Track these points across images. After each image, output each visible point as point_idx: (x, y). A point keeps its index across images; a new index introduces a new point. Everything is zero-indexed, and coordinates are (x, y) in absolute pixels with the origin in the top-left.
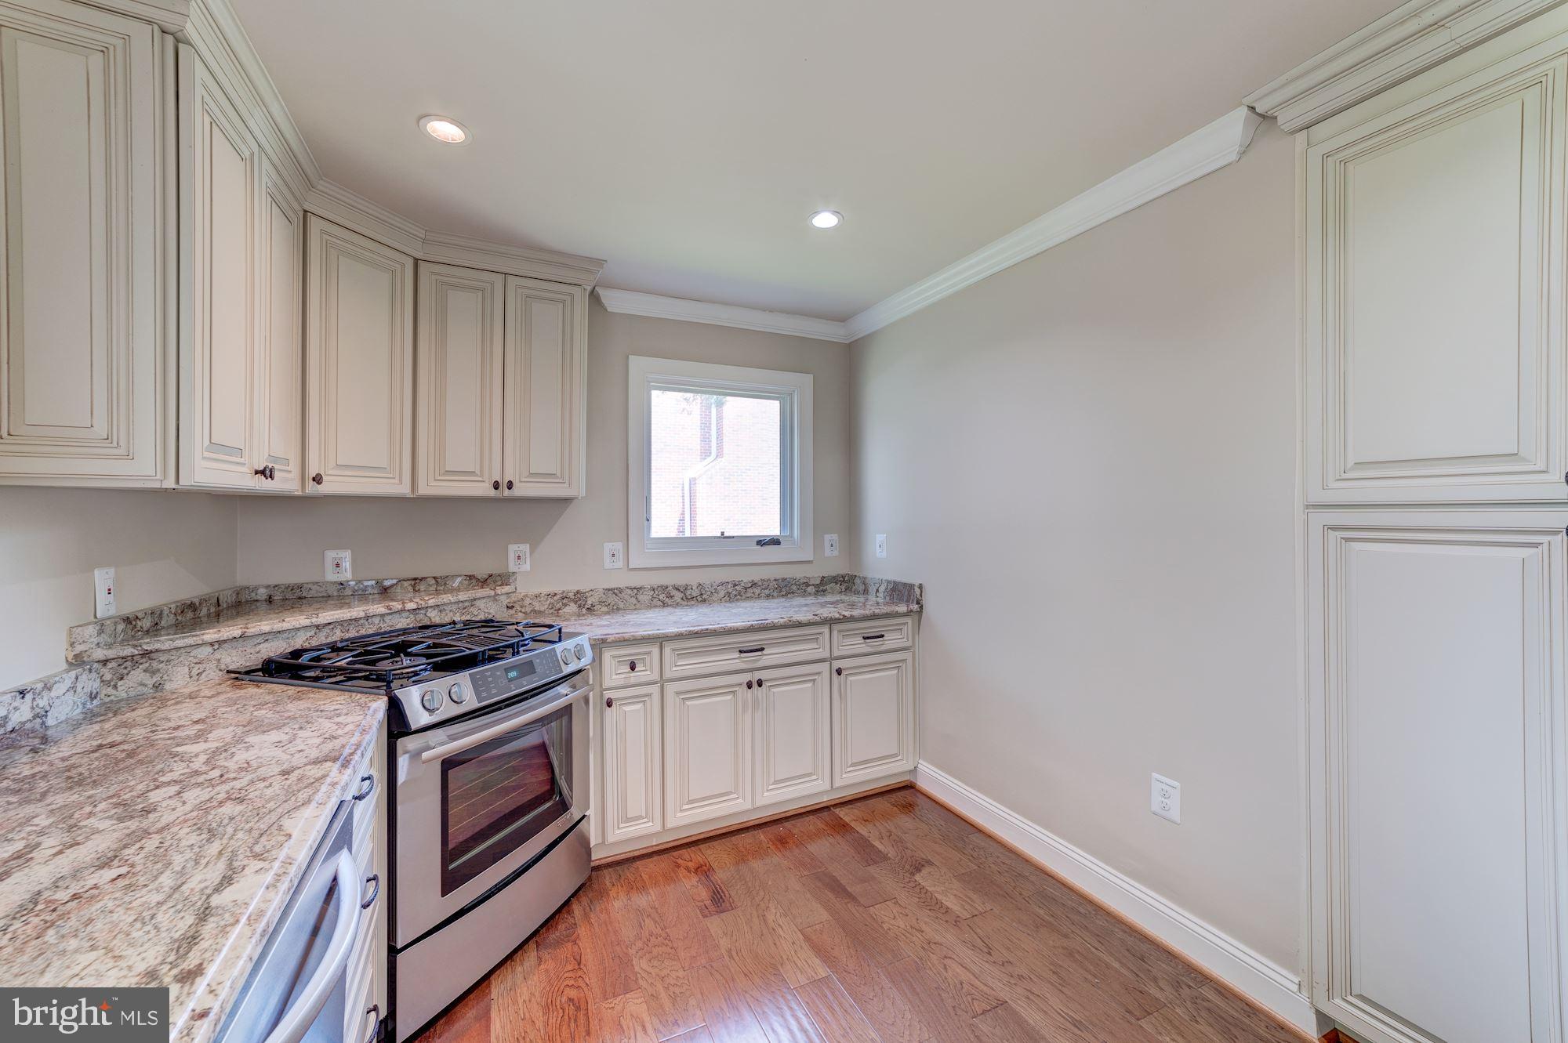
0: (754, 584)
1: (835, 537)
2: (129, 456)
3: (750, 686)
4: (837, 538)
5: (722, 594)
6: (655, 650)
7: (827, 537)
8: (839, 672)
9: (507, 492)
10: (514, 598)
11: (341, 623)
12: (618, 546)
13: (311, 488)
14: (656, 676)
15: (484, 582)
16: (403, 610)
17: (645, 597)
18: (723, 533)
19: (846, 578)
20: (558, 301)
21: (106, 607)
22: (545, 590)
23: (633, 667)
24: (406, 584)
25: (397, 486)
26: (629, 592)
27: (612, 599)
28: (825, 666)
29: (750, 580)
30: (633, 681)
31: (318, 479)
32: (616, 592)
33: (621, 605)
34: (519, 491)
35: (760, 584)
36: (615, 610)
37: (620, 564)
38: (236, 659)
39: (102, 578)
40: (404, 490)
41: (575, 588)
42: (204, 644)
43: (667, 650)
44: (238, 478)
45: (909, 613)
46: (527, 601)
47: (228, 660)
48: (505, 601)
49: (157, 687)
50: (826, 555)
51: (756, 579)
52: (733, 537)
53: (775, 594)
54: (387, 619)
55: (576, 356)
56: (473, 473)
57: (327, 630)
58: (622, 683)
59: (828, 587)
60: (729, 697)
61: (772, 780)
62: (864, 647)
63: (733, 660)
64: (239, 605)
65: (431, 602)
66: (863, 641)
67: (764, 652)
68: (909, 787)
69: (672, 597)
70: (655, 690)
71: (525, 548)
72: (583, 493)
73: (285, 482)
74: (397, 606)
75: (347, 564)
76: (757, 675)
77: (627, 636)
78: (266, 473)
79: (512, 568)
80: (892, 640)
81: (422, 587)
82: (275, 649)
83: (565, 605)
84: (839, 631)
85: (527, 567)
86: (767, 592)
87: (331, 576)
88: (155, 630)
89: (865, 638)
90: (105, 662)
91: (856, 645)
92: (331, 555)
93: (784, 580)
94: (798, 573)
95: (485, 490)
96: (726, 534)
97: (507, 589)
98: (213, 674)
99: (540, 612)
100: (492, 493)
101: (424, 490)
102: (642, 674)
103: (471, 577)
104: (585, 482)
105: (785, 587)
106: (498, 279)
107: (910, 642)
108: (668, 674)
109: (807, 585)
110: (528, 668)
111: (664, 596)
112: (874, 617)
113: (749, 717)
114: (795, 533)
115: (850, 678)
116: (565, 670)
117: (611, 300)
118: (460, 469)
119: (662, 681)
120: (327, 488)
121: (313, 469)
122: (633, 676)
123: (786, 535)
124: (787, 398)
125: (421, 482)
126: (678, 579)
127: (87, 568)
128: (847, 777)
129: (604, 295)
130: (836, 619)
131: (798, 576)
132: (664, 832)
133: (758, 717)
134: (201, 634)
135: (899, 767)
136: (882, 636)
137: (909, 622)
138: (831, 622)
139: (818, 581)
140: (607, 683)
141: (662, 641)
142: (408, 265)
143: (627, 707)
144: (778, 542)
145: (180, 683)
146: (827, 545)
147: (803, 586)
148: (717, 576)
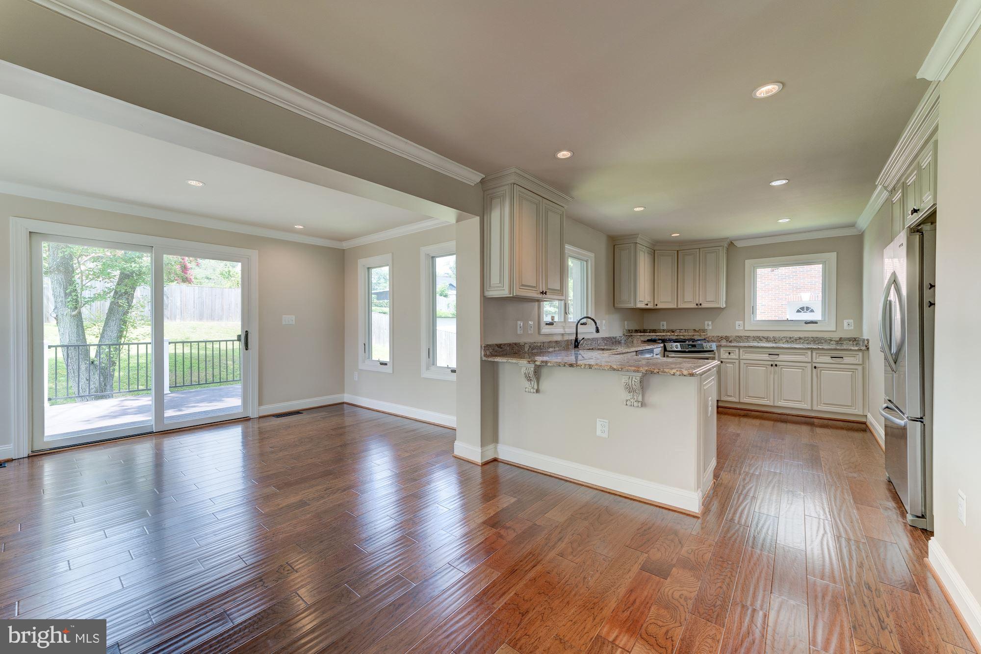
0: (800, 338)
1: (852, 321)
2: (630, 303)
3: (772, 365)
5: (784, 341)
6: (737, 350)
7: (846, 321)
8: (815, 367)
9: (700, 306)
10: (706, 336)
11: (660, 335)
12: (741, 323)
13: (656, 307)
14: (737, 357)
15: (698, 331)
17: (750, 340)
19: (857, 338)
20: (715, 252)
21: (627, 328)
22: (715, 335)
23: (729, 353)
24: (677, 330)
26: (745, 337)
27: (738, 339)
28: (810, 364)
29: (798, 336)
30: (729, 358)
31: (657, 305)
32: (740, 337)
33: (742, 342)
34: (704, 306)
36: (739, 342)
37: (742, 328)
38: (642, 339)
39: (626, 322)
40: (675, 307)
41: (725, 335)
43: (741, 351)
44: (644, 305)
45: (860, 350)
46: (710, 338)
48: (703, 337)
50: (845, 329)
51: (802, 336)
52: (793, 321)
56: (691, 301)
58: (726, 357)
59: (845, 342)
60: (765, 368)
61: (783, 399)
62: (830, 360)
63: (766, 357)
64: (645, 331)
67: (779, 356)
68: (864, 423)
70: (737, 361)
71: (710, 322)
73: (650, 306)
75: (665, 325)
76: (776, 363)
77: (728, 345)
78: (647, 305)
79: (706, 328)
80: (847, 360)
81: (682, 331)
82: (649, 338)
83: (722, 340)
84: (816, 353)
85: (710, 328)
86: (807, 342)
87: (662, 328)
88: (632, 332)
89: (831, 357)
91: (828, 359)
92: (662, 323)
93: (817, 338)
94: (826, 336)
95: (694, 306)
96: (789, 319)
97: (704, 334)
98: (639, 341)
99: (717, 340)
100: (696, 307)
101: (679, 307)
102: (732, 356)
104: (726, 302)
105: (816, 340)
106: (698, 250)
107: (861, 362)
108: (741, 358)
109: (831, 340)
110: (694, 346)
111: (759, 339)
112: (836, 349)
113: (772, 376)
114: (827, 319)
115: (823, 371)
116: (705, 349)
117: (739, 244)
118: (688, 301)
119: (739, 359)
120: (659, 306)
121: (656, 303)
122: (730, 357)
123: (825, 320)
124: (824, 263)
125: (679, 305)
126: (765, 334)
127: (624, 321)
128: (820, 408)
129: (735, 243)
130: (814, 348)
131: (825, 337)
132: (740, 403)
133: (776, 376)
134: (639, 334)
135: (854, 411)
136: (842, 358)
137: (860, 354)
138: (812, 349)
139: (838, 339)
140: (722, 357)
141: (739, 348)
142: (676, 252)
143: (728, 365)
144: (816, 323)
145: (635, 342)
146: (846, 324)
147: (828, 341)
148: (782, 335)
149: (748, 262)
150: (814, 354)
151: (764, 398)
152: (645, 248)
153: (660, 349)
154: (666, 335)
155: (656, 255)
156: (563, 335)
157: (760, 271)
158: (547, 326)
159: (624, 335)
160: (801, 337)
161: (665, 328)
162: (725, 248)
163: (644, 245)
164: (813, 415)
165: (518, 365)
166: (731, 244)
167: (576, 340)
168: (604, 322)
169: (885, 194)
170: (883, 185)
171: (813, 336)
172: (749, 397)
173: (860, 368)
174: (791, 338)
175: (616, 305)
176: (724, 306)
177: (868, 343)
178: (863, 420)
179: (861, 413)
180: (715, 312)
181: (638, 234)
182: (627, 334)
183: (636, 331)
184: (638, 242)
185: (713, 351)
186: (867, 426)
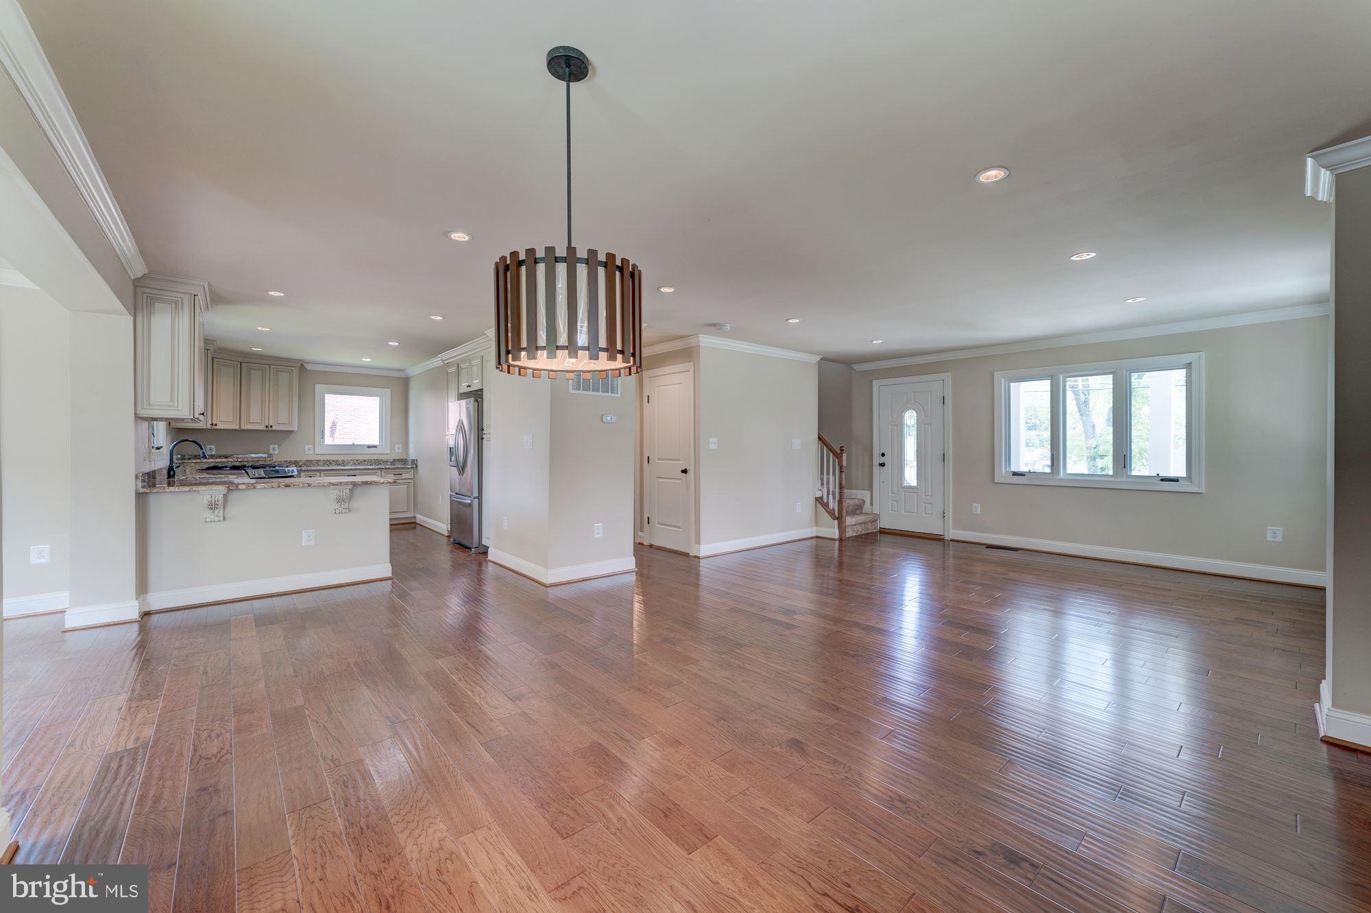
0: (365, 461)
1: (401, 445)
7: (397, 446)
9: (270, 429)
10: (272, 462)
12: (311, 446)
17: (321, 464)
18: (354, 443)
19: (407, 458)
20: (288, 373)
22: (283, 460)
25: (235, 427)
26: (315, 461)
27: (308, 463)
29: (363, 459)
32: (310, 461)
33: (312, 465)
34: (274, 428)
35: (367, 461)
36: (309, 466)
37: (312, 452)
38: (198, 467)
40: (237, 427)
41: (294, 460)
45: (411, 468)
46: (276, 463)
49: (185, 471)
50: (396, 452)
51: (366, 459)
52: (358, 445)
55: (294, 390)
56: (259, 424)
59: (395, 463)
62: (395, 477)
68: (415, 523)
71: (276, 446)
72: (296, 429)
77: (308, 469)
79: (271, 452)
80: (404, 476)
83: (290, 465)
85: (277, 452)
86: (375, 463)
89: (394, 475)
93: (379, 459)
94: (384, 458)
95: (263, 428)
100: (266, 429)
101: (243, 428)
104: (299, 425)
105: (377, 462)
106: (268, 366)
107: (414, 477)
109: (389, 461)
110: (277, 472)
111: (328, 463)
112: (395, 468)
117: (310, 367)
118: (255, 420)
120: (219, 426)
121: (215, 422)
123: (382, 445)
124: (380, 395)
125: (242, 425)
126: (335, 458)
129: (306, 365)
130: (380, 468)
134: (194, 461)
135: (408, 515)
136: (401, 474)
137: (412, 471)
139: (392, 460)
141: (319, 471)
142: (239, 364)
144: (376, 447)
146: (397, 449)
147: (386, 462)
148: (350, 458)
149: (317, 386)
150: (383, 473)
155: (215, 364)
157: (328, 397)
162: (297, 369)
165: (199, 493)
166: (302, 366)
167: (171, 467)
171: (374, 459)
173: (412, 481)
174: (360, 460)
177: (415, 462)
178: (413, 520)
179: (412, 516)
180: (283, 435)
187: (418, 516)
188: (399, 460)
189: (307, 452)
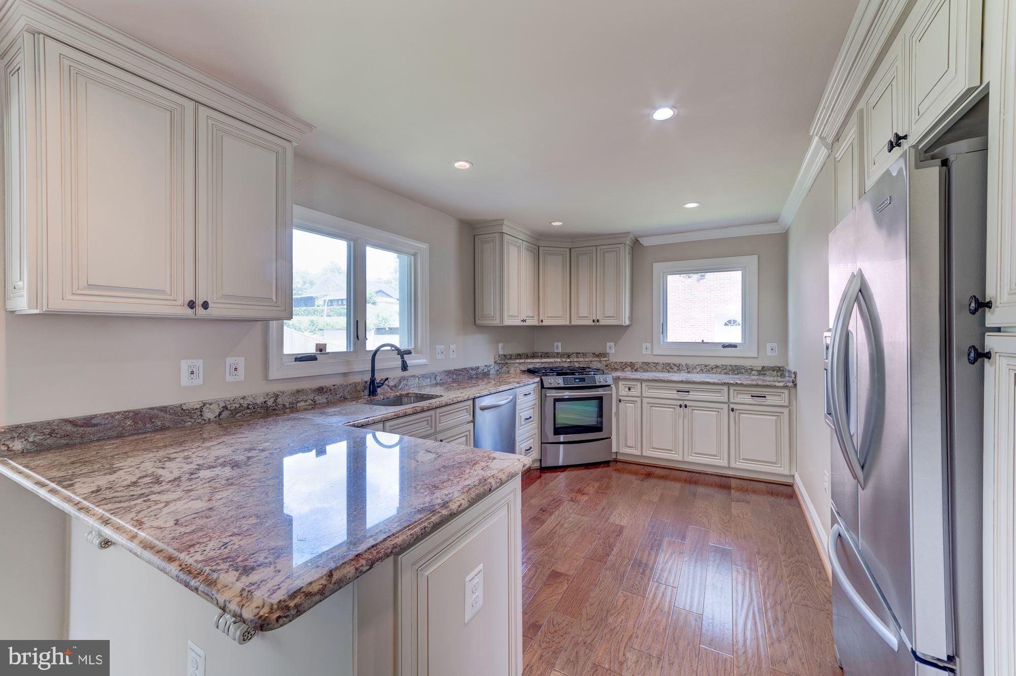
0: (717, 367)
2: (495, 320)
3: (681, 406)
4: (776, 346)
5: (698, 370)
6: (639, 384)
8: (733, 410)
9: (598, 323)
10: (608, 362)
11: (548, 362)
12: (649, 345)
13: (541, 324)
14: (639, 394)
15: (598, 356)
16: (566, 361)
17: (659, 368)
18: (703, 341)
19: (782, 369)
20: (615, 251)
21: (501, 352)
22: (619, 361)
23: (629, 389)
24: (575, 354)
25: (565, 322)
26: (653, 364)
27: (645, 367)
28: (726, 406)
29: (715, 364)
30: (630, 395)
31: (542, 321)
32: (647, 364)
33: (649, 370)
34: (602, 322)
35: (721, 366)
36: (646, 371)
37: (649, 352)
38: (524, 368)
39: (500, 345)
40: (567, 323)
41: (630, 361)
42: (517, 363)
43: (644, 385)
44: (517, 322)
45: (785, 387)
46: (613, 364)
47: (521, 368)
48: (604, 363)
50: (768, 354)
52: (709, 343)
53: (730, 373)
54: (561, 363)
56: (587, 317)
57: (544, 364)
58: (626, 395)
59: (768, 373)
60: (671, 410)
61: (694, 452)
62: (752, 401)
63: (674, 394)
65: (575, 360)
66: (751, 397)
67: (690, 393)
68: (790, 486)
69: (672, 369)
70: (639, 400)
71: (613, 344)
73: (531, 323)
74: (564, 360)
75: (560, 347)
76: (686, 403)
77: (627, 377)
78: (525, 321)
79: (608, 352)
80: (770, 400)
81: (579, 356)
82: (531, 367)
83: (626, 367)
84: (734, 390)
85: (613, 351)
86: (725, 371)
87: (556, 351)
88: (511, 358)
89: (752, 396)
90: (500, 364)
91: (747, 399)
92: (556, 344)
93: (736, 366)
94: (747, 363)
95: (590, 323)
96: (705, 341)
97: (605, 359)
98: (518, 371)
99: (617, 369)
100: (593, 324)
101: (573, 323)
102: (634, 392)
103: (594, 354)
104: (631, 318)
105: (736, 370)
106: (594, 248)
107: (787, 404)
108: (644, 395)
109: (752, 370)
110: (583, 380)
111: (668, 367)
112: (757, 386)
113: (681, 420)
114: (747, 342)
115: (742, 415)
116: (598, 384)
117: (645, 242)
118: (583, 316)
119: (641, 397)
120: (545, 323)
121: (541, 318)
122: (630, 393)
123: (745, 343)
124: (744, 269)
125: (573, 320)
126: (677, 361)
127: (498, 343)
128: (740, 465)
129: (641, 240)
130: (731, 384)
131: (746, 365)
132: (642, 456)
133: (686, 421)
134: (518, 361)
135: (778, 470)
136: (765, 397)
137: (786, 392)
138: (729, 385)
139: (760, 369)
140: (620, 394)
141: (641, 381)
142: (568, 250)
143: (628, 405)
144: (735, 346)
145: (512, 371)
146: (769, 349)
147: (749, 371)
148: (696, 361)
149: (657, 266)
150: (731, 391)
151: (671, 450)
152: (520, 241)
153: (535, 385)
154: (555, 362)
155: (541, 251)
156: (345, 374)
157: (671, 279)
158: (297, 363)
159: (495, 362)
160: (718, 364)
161: (560, 350)
162: (627, 247)
163: (519, 237)
164: (730, 473)
166: (636, 242)
167: (373, 381)
168: (453, 347)
169: (824, 152)
170: (821, 136)
171: (732, 364)
172: (653, 448)
173: (786, 411)
174: (706, 366)
175: (478, 322)
176: (627, 323)
177: (795, 378)
178: (789, 481)
179: (787, 472)
180: (616, 331)
181: (504, 220)
182: (501, 362)
183: (519, 356)
184: (504, 231)
185: (609, 386)
186: (794, 491)
187: (797, 477)
188: (773, 369)
189: (644, 352)
